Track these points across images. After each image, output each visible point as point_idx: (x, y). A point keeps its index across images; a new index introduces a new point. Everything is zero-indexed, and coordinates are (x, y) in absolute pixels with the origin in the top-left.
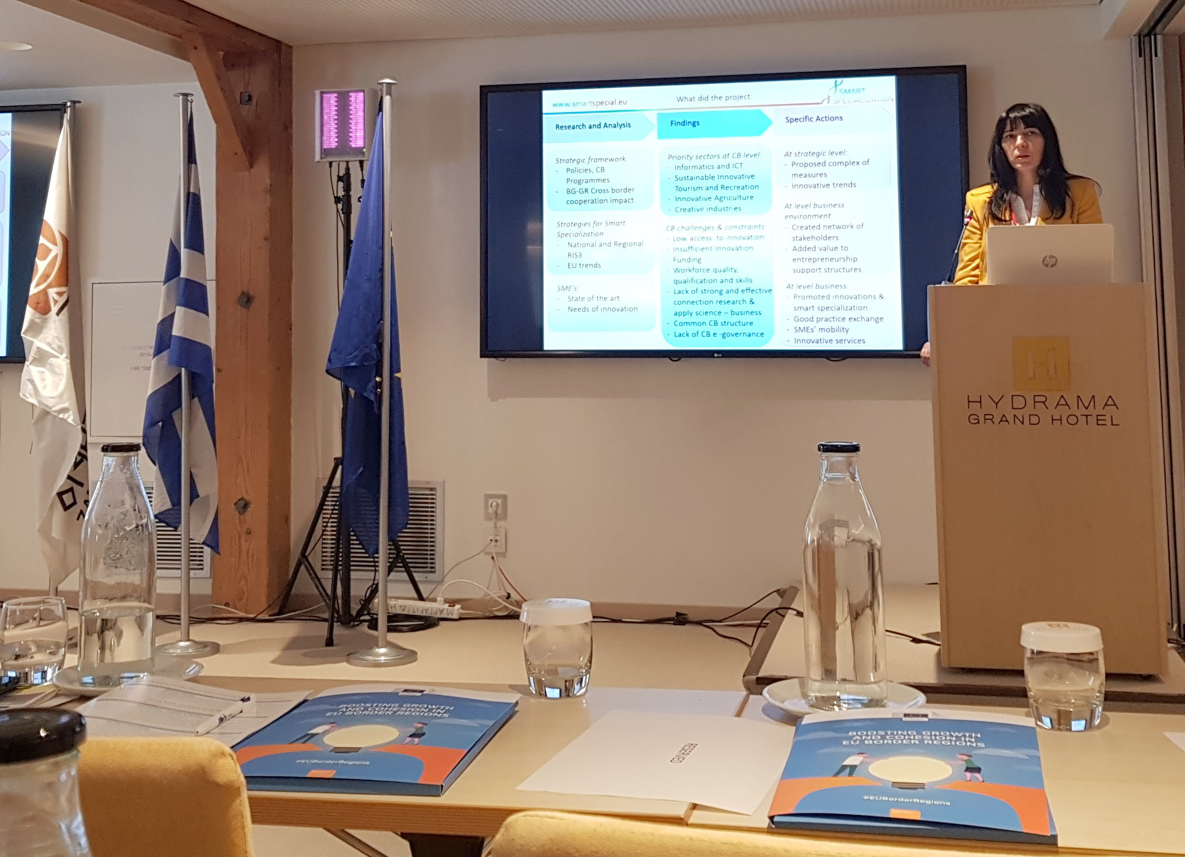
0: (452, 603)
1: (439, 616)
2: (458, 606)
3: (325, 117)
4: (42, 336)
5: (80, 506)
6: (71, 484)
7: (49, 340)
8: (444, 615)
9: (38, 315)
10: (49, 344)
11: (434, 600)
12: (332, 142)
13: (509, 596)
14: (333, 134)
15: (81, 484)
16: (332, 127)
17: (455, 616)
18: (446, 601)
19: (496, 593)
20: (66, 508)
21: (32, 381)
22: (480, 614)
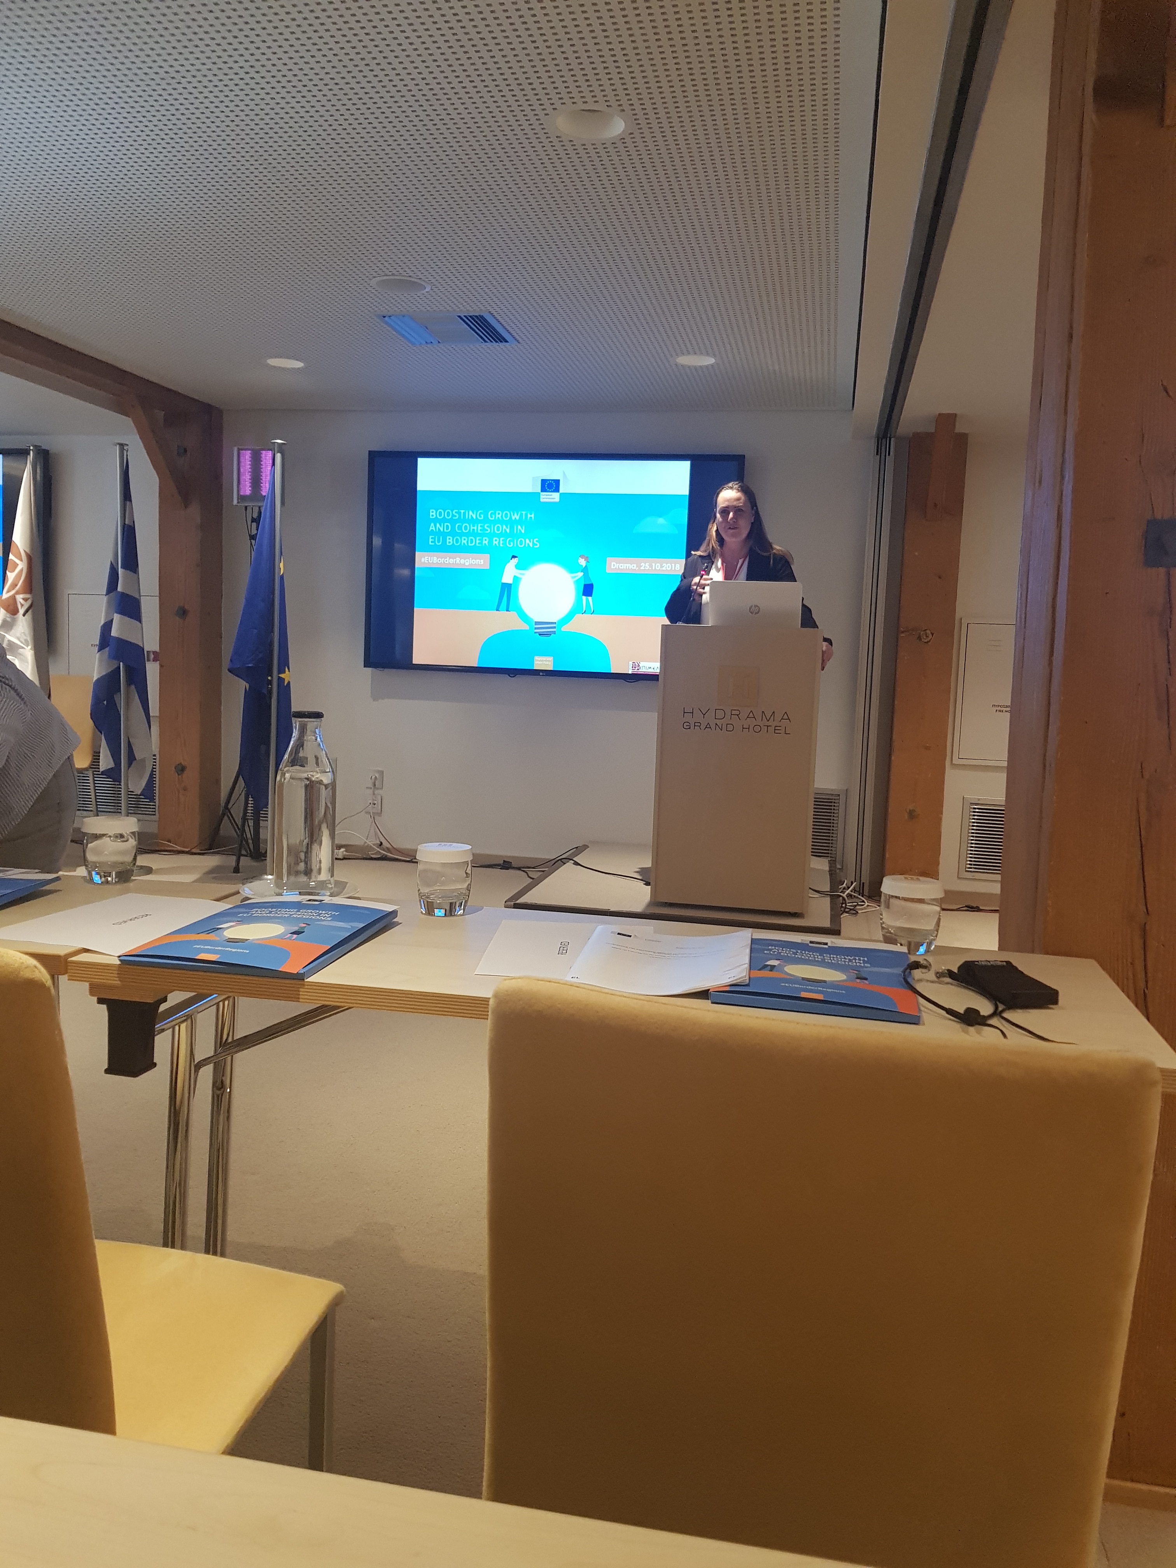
0: (339, 846)
2: (343, 850)
3: (242, 470)
4: (13, 631)
7: (18, 635)
9: (8, 615)
10: (18, 639)
12: (247, 490)
13: (381, 843)
14: (248, 484)
16: (247, 478)
17: (340, 857)
19: (372, 842)
22: (360, 855)
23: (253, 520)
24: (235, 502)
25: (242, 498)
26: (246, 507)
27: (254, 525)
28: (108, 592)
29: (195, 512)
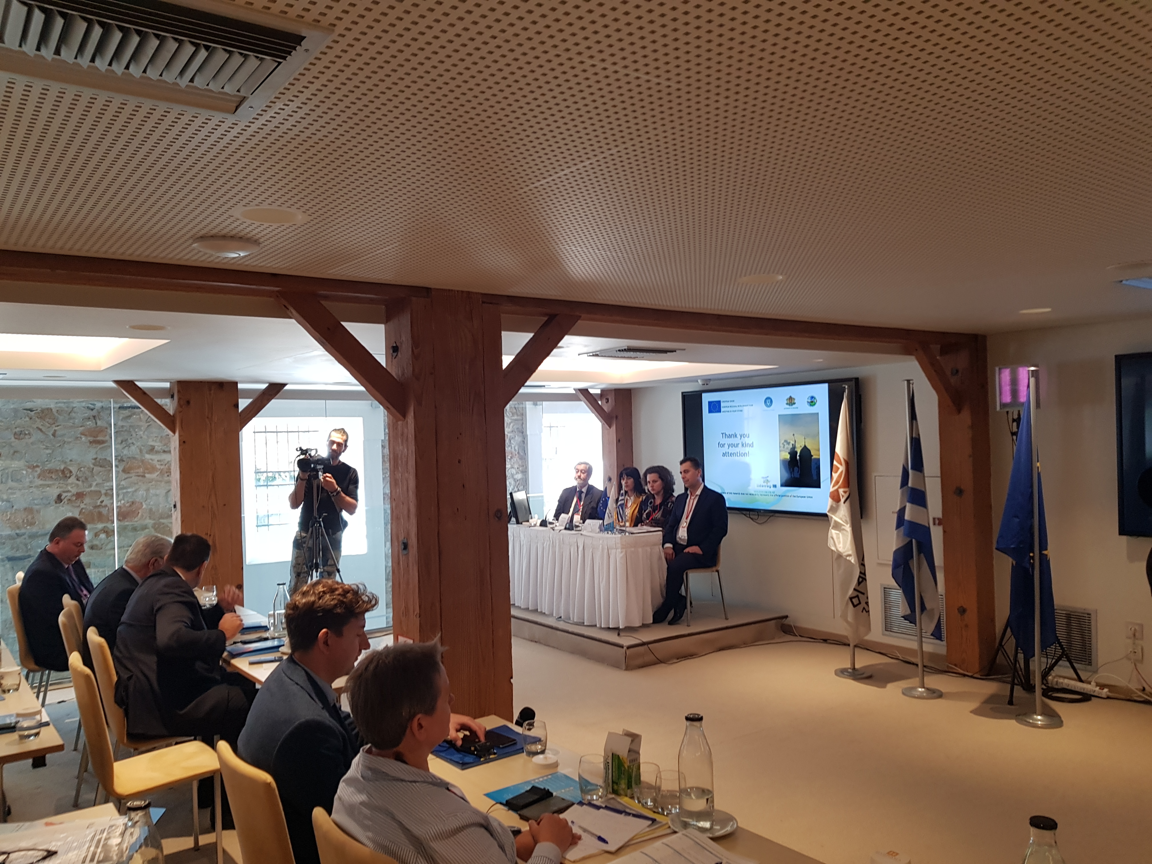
0: (1102, 686)
1: (1092, 693)
2: (1106, 690)
3: (1003, 384)
4: (837, 514)
5: (863, 604)
6: (856, 593)
7: (841, 517)
8: (1095, 694)
9: (834, 502)
10: (841, 519)
11: (1090, 683)
12: (1008, 399)
13: (1144, 689)
14: (1008, 393)
15: (863, 594)
16: (1007, 389)
17: (1104, 696)
18: (1097, 685)
19: (1134, 686)
20: (854, 606)
21: (832, 538)
22: (1122, 696)
23: (1014, 420)
24: (998, 408)
25: (1003, 405)
26: (1007, 412)
27: (1015, 424)
28: (902, 487)
29: (966, 417)
